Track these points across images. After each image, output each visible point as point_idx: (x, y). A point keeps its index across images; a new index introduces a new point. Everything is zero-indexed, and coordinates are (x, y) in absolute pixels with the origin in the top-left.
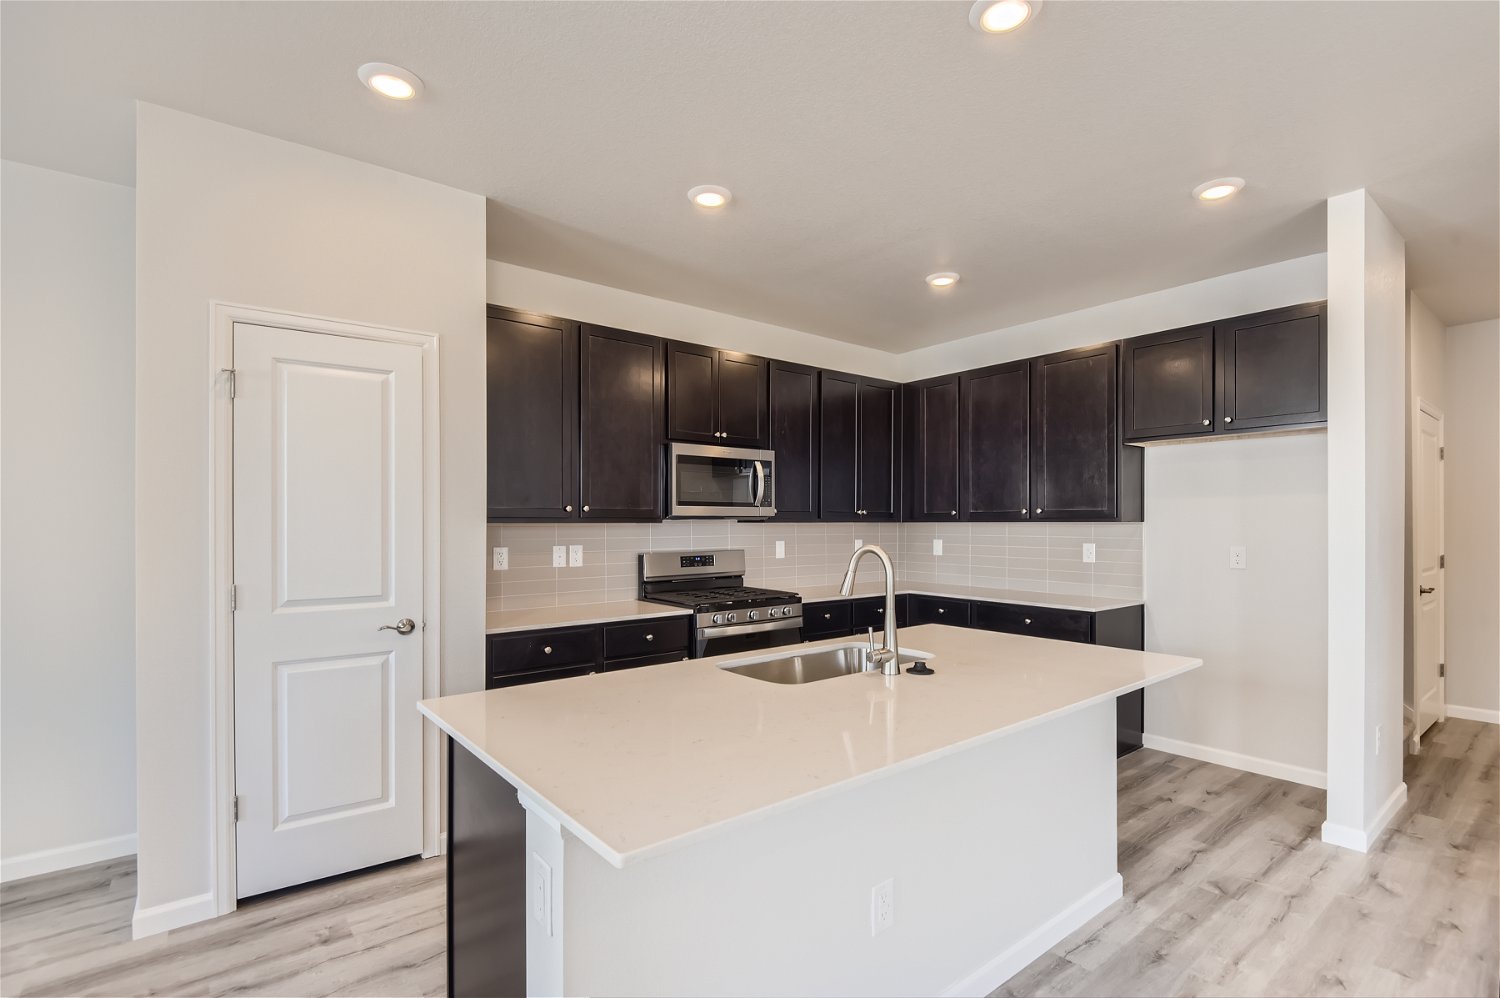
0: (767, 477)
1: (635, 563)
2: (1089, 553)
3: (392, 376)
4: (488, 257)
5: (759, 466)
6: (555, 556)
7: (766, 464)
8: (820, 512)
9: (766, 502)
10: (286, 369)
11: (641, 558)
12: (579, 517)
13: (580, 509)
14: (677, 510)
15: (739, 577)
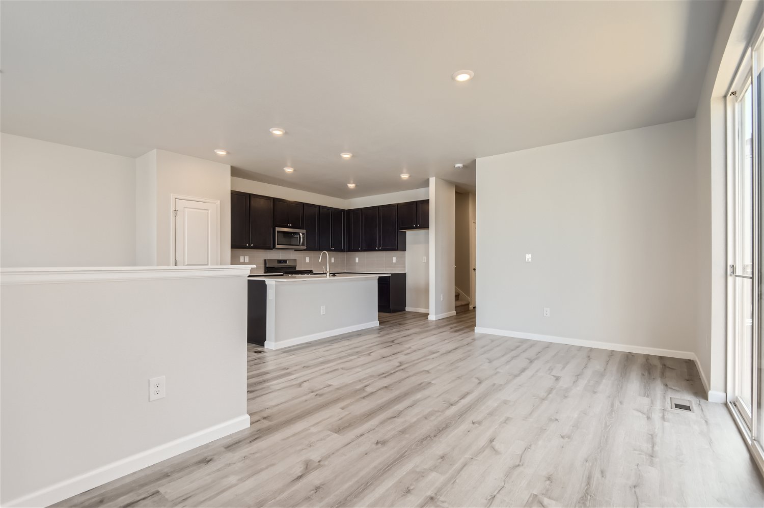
0: (303, 238)
1: (264, 262)
2: (394, 260)
3: (209, 211)
4: (231, 176)
5: (301, 234)
6: (241, 259)
7: (303, 234)
8: (319, 248)
9: (303, 244)
10: (186, 209)
11: (265, 260)
12: (250, 248)
13: (250, 245)
14: (278, 246)
15: (295, 267)
